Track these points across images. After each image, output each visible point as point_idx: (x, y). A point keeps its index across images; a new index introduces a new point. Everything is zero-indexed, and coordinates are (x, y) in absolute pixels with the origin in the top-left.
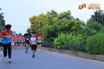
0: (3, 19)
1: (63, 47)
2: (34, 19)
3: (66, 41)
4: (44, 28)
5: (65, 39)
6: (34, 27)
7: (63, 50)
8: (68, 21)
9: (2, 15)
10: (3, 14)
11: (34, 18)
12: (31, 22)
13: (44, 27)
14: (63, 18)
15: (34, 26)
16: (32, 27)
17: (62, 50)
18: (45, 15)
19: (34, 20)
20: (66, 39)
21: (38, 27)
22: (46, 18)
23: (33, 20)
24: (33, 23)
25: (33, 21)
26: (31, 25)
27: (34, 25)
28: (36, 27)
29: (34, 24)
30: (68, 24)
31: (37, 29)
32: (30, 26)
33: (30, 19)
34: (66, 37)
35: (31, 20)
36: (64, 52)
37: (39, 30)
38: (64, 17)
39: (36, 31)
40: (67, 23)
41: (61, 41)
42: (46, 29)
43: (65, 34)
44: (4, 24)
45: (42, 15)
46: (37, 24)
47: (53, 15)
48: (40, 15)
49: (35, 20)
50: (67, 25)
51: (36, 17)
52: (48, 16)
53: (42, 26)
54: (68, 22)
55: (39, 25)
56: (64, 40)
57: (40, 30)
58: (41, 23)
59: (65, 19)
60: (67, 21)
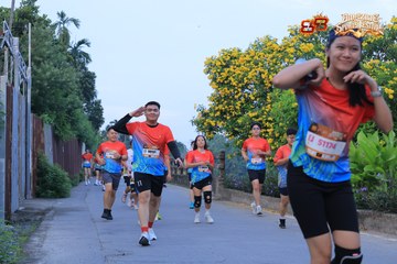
0: (86, 69)
1: (373, 196)
2: (227, 66)
3: (386, 167)
4: (277, 105)
5: (381, 161)
6: (228, 104)
7: (369, 215)
8: (392, 69)
9: (84, 48)
10: (88, 44)
11: (229, 60)
12: (214, 79)
13: (274, 100)
14: (370, 55)
15: (226, 97)
16: (218, 100)
17: (366, 212)
18: (280, 42)
19: (226, 70)
20: (384, 156)
21: (248, 101)
22: (283, 58)
23: (222, 70)
24: (221, 84)
25: (224, 75)
26: (213, 91)
27: (226, 90)
28: (238, 103)
29: (230, 86)
30: (393, 87)
31: (243, 110)
32: (210, 99)
33: (210, 66)
34: (383, 149)
35: (213, 71)
36: (377, 221)
37: (251, 114)
38: (376, 49)
39: (240, 121)
40: (391, 82)
41: (361, 167)
42: (285, 112)
43: (380, 135)
44: (93, 88)
45: (264, 46)
46: (243, 88)
47: (317, 42)
48: (258, 46)
49: (231, 69)
50: (390, 91)
51: (235, 54)
52: (292, 50)
53: (264, 96)
54: (392, 76)
55: (252, 93)
56: (376, 164)
57: (257, 117)
58: (262, 83)
59: (377, 61)
60: (387, 71)
